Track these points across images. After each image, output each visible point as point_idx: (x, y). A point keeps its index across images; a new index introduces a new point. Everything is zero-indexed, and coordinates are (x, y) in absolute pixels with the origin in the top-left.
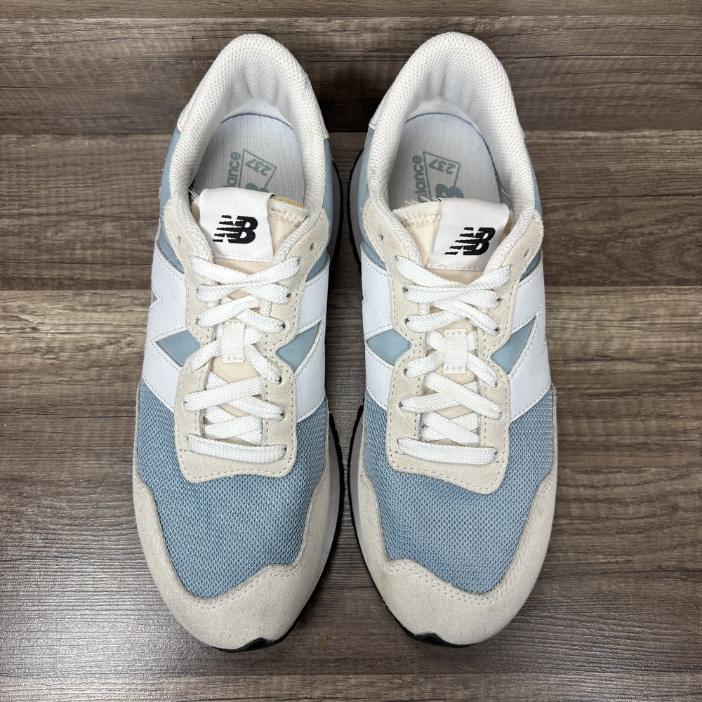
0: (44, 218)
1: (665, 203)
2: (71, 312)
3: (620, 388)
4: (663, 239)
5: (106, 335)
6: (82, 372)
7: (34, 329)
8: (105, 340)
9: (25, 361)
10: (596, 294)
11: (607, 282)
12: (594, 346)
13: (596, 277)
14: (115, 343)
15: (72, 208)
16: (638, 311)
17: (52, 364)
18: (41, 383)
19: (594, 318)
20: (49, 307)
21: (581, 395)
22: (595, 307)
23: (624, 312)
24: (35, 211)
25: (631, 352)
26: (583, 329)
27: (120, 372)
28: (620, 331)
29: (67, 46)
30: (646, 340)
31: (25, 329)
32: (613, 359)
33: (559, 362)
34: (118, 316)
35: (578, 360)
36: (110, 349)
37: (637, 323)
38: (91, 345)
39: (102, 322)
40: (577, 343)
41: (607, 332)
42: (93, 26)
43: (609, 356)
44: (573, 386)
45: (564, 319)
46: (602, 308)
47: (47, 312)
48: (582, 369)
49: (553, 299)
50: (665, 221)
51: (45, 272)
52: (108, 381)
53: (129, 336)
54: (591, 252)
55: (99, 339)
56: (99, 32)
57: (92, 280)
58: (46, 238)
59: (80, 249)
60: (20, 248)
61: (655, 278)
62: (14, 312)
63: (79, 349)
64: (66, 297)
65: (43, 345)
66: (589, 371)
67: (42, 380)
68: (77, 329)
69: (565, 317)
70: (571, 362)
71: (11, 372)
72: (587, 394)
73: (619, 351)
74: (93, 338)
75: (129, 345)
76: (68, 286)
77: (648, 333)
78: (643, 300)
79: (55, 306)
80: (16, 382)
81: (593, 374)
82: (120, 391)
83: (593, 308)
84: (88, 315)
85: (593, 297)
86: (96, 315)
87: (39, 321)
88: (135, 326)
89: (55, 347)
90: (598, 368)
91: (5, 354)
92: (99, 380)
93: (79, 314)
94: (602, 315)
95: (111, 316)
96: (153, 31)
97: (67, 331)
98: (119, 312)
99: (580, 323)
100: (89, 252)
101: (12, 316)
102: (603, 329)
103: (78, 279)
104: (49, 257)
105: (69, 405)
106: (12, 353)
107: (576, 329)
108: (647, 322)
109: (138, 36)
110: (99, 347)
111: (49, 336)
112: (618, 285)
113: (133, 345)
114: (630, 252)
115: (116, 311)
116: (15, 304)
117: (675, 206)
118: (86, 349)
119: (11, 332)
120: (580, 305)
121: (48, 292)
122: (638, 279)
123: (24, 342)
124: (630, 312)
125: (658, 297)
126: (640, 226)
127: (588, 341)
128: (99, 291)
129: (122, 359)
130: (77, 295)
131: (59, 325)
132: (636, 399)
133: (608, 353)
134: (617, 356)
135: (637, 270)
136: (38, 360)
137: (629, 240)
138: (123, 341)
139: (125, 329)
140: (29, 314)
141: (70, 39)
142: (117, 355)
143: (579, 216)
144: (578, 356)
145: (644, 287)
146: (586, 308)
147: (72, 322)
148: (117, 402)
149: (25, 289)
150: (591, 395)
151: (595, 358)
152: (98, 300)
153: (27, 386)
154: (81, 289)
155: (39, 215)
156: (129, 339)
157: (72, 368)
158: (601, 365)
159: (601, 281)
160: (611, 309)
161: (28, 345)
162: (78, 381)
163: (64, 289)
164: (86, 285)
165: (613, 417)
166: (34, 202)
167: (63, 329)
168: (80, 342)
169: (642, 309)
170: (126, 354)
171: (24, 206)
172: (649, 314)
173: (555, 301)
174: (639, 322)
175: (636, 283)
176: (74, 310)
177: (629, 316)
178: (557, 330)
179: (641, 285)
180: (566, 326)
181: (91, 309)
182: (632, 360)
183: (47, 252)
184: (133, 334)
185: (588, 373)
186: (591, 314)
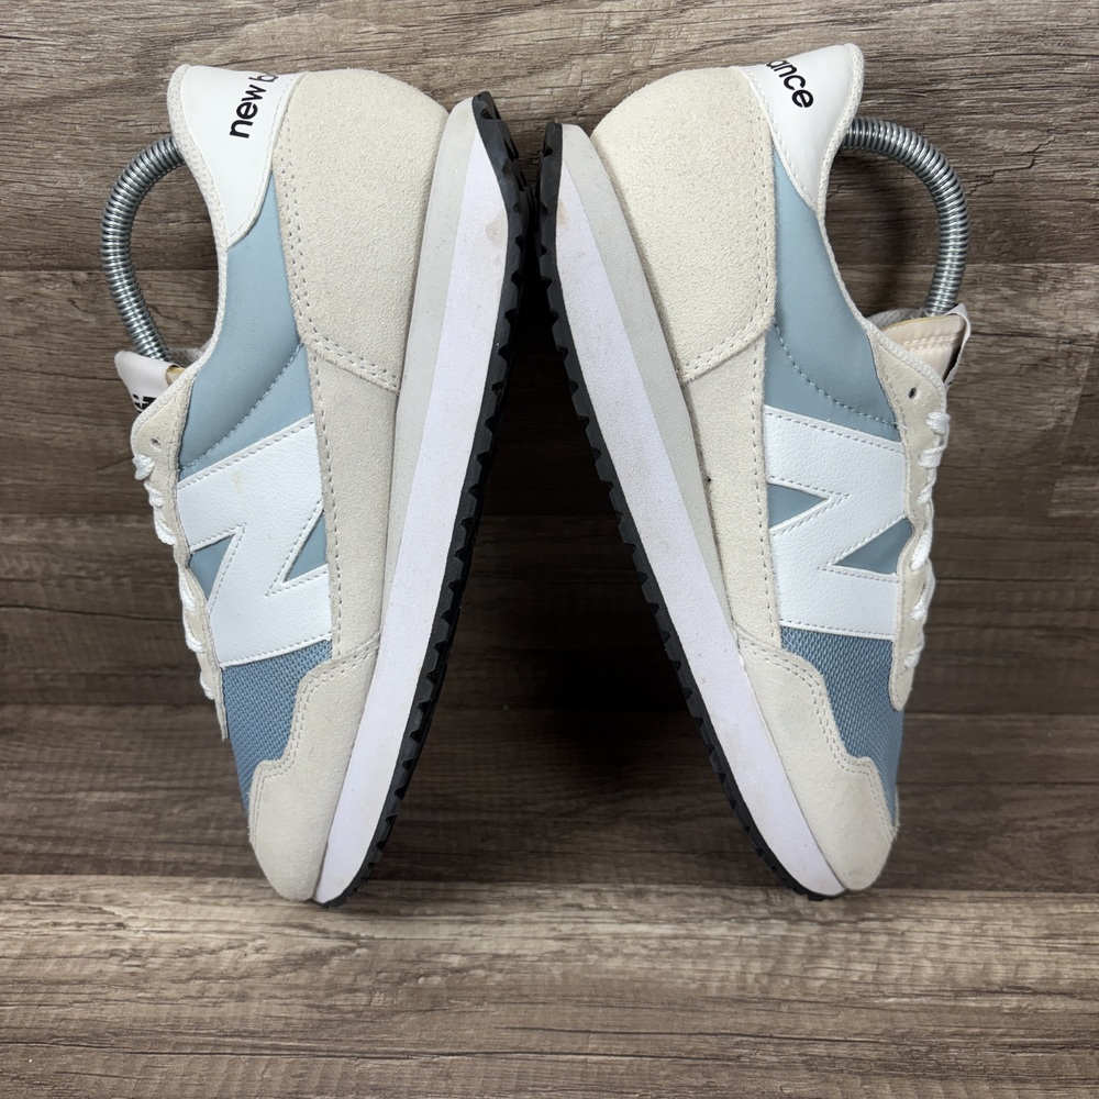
0: (175, 793)
1: (1063, 793)
2: (181, 904)
3: (1059, 1036)
4: (1071, 834)
5: (226, 936)
6: (177, 986)
7: (120, 926)
8: (225, 942)
9: (91, 969)
10: (986, 902)
11: (999, 885)
12: (999, 973)
13: (981, 879)
14: (238, 947)
15: (215, 782)
16: (1061, 925)
17: (133, 974)
18: (107, 1000)
19: (990, 933)
20: (150, 897)
21: (994, 1045)
22: (989, 919)
23: (1037, 927)
24: (164, 784)
25: (1064, 984)
26: (977, 948)
27: (236, 988)
28: (1038, 953)
30: (1084, 966)
31: (105, 924)
32: (1035, 993)
33: (945, 994)
34: (251, 911)
35: (977, 992)
36: (229, 954)
37: (1063, 942)
38: (200, 948)
39: (225, 919)
40: (970, 967)
41: (1017, 953)
43: (1029, 989)
44: (977, 1030)
45: (941, 933)
46: (999, 920)
47: (146, 903)
48: (987, 1005)
49: (918, 905)
50: (1068, 813)
51: (157, 854)
52: (214, 1000)
53: (261, 937)
54: (965, 847)
55: (214, 941)
57: (222, 866)
58: (170, 815)
59: (215, 828)
60: (131, 825)
61: (1075, 883)
62: (97, 903)
63: (180, 954)
64: (179, 885)
65: (127, 947)
66: (999, 1008)
67: (110, 996)
68: (184, 927)
69: (943, 930)
70: (965, 994)
71: (65, 983)
72: (1004, 1044)
73: (1042, 981)
74: (206, 940)
75: (258, 950)
76: (186, 871)
77: (1085, 957)
78: (1063, 911)
79: (160, 896)
80: (69, 998)
81: (1008, 1014)
82: (230, 1015)
83: (985, 919)
84: (206, 909)
85: (982, 905)
86: (217, 910)
87: (131, 914)
88: (273, 925)
89: (144, 950)
90: (1014, 1004)
91: (65, 957)
92: (200, 997)
93: (192, 907)
94: (1001, 929)
95: (238, 912)
97: (169, 929)
98: (253, 906)
99: (969, 939)
100: (227, 832)
101: (91, 908)
102: (1008, 949)
103: (202, 864)
104: (169, 836)
105: (142, 1034)
106: (75, 957)
107: (964, 947)
108: (1080, 941)
110: (213, 952)
111: (140, 935)
112: (1019, 891)
113: (264, 951)
114: (1026, 849)
115: (247, 906)
116: (102, 893)
117: (1078, 797)
118: (192, 954)
119: (84, 928)
120: (963, 915)
121: (154, 879)
122: (1047, 883)
123: (99, 942)
124: (1047, 927)
125: (1087, 908)
126: (1034, 819)
127: (987, 964)
128: (230, 880)
129: (243, 969)
130: (195, 883)
131: (158, 921)
132: (1091, 1054)
133: (1027, 983)
134: (1042, 988)
135: (1043, 872)
136: (112, 967)
137: (1019, 834)
138: (251, 944)
139: (258, 929)
140: (118, 905)
142: (237, 963)
143: (938, 804)
144: (976, 986)
145: (1061, 895)
146: (973, 919)
147: (178, 917)
148: (222, 1031)
149: (122, 874)
150: (1011, 1046)
151: (1005, 990)
152: (225, 890)
153: (83, 1005)
154: (204, 876)
155: (168, 789)
156: (260, 942)
157: (162, 980)
158: (1018, 1001)
159: (989, 885)
160: (1014, 921)
161: (103, 947)
162: (167, 999)
163: (179, 876)
164: (213, 871)
165: (1059, 1081)
166: (166, 775)
167: (164, 926)
168: (184, 943)
169: (1065, 924)
170: (252, 963)
171: (151, 779)
172: (1081, 931)
173: (924, 908)
174: (1067, 941)
175: (1047, 889)
176: (186, 901)
177: (1046, 932)
178: (935, 947)
179: (1055, 891)
180: (948, 942)
181: (211, 901)
182: (1070, 994)
183: (167, 830)
184: (267, 936)
185: (999, 1011)
186: (985, 927)
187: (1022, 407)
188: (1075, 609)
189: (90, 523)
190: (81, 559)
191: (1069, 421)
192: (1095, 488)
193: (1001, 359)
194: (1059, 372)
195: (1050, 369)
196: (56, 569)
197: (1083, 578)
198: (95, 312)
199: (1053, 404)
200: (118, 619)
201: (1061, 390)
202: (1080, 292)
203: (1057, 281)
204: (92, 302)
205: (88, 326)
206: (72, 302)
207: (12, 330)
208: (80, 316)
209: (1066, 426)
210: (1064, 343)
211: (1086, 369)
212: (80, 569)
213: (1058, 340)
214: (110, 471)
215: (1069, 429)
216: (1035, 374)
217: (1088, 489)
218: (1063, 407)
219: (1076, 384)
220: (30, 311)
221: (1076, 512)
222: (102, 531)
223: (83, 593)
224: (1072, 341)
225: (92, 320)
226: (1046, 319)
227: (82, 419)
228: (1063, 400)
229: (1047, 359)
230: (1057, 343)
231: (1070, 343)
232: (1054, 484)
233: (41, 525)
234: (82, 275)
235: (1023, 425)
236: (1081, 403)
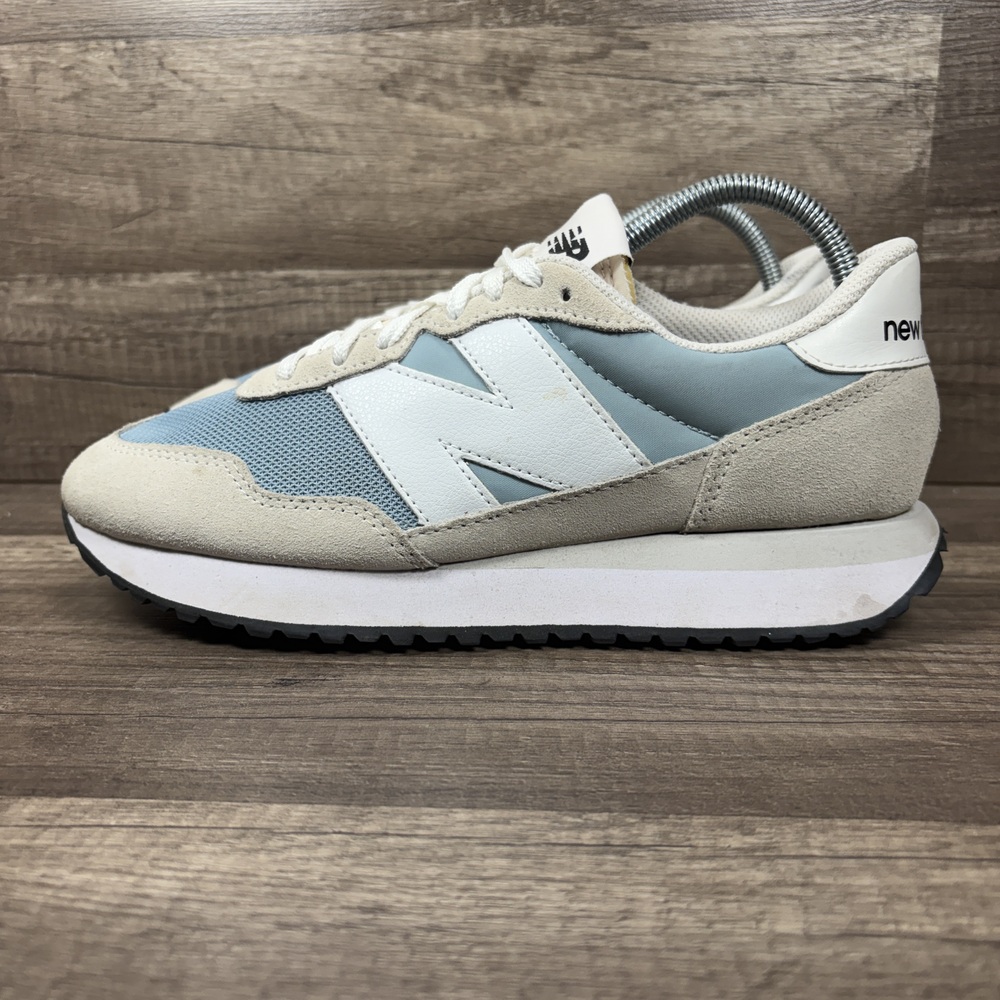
29: (245, 314)
42: (278, 283)
56: (284, 290)
96: (336, 289)
109: (320, 297)
141: (252, 302)
187: (883, 150)
188: (961, 362)
189: (100, 282)
190: (87, 320)
191: (926, 163)
192: (960, 231)
193: (861, 104)
194: (910, 114)
195: (903, 113)
196: (65, 331)
197: (964, 327)
198: (128, 77)
199: (910, 147)
200: (111, 384)
201: (914, 132)
202: (917, 40)
203: (897, 30)
204: (128, 67)
205: (121, 91)
206: (111, 68)
207: (61, 95)
208: (115, 80)
209: (924, 169)
210: (911, 87)
211: (933, 112)
212: (85, 330)
213: (906, 84)
214: (123, 228)
215: (927, 171)
216: (890, 118)
217: (953, 232)
218: (919, 150)
219: (926, 126)
220: (77, 77)
221: (947, 256)
222: (109, 290)
223: (84, 357)
224: (917, 85)
225: (124, 85)
226: (893, 65)
227: (106, 178)
228: (917, 143)
229: (899, 103)
230: (905, 88)
231: (916, 87)
232: (922, 228)
233: (59, 285)
234: (122, 44)
235: (887, 169)
236: (934, 145)
